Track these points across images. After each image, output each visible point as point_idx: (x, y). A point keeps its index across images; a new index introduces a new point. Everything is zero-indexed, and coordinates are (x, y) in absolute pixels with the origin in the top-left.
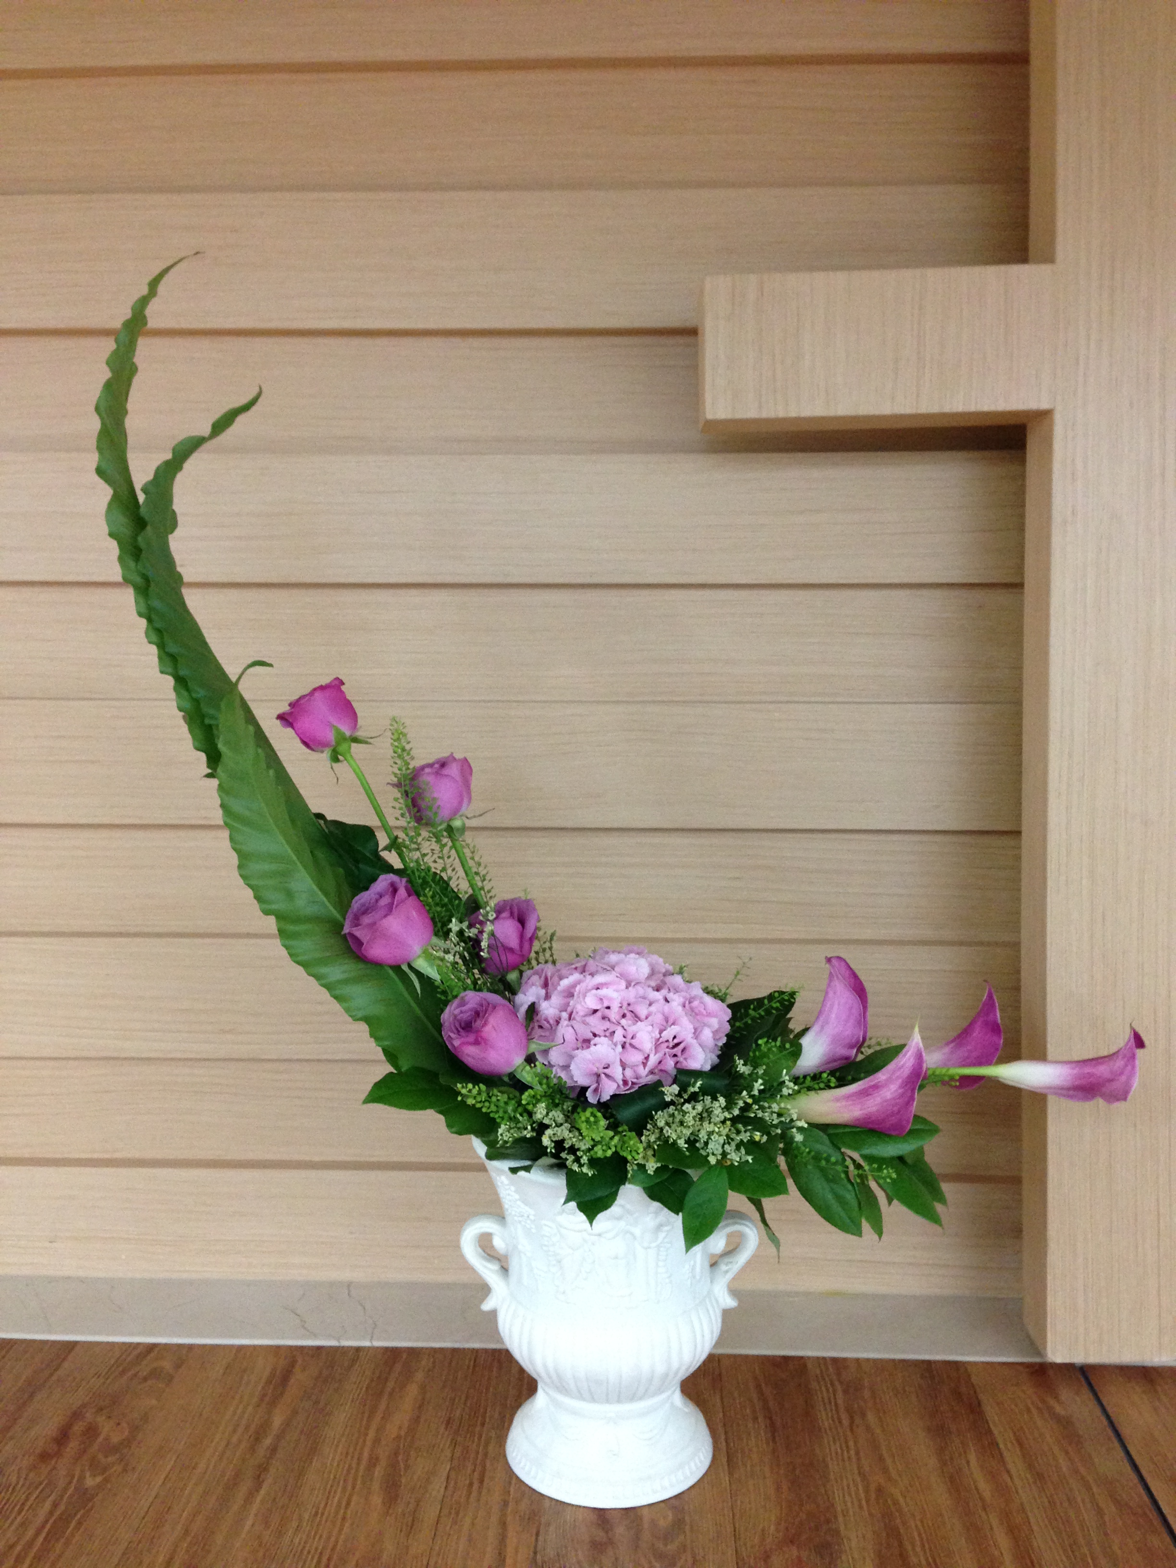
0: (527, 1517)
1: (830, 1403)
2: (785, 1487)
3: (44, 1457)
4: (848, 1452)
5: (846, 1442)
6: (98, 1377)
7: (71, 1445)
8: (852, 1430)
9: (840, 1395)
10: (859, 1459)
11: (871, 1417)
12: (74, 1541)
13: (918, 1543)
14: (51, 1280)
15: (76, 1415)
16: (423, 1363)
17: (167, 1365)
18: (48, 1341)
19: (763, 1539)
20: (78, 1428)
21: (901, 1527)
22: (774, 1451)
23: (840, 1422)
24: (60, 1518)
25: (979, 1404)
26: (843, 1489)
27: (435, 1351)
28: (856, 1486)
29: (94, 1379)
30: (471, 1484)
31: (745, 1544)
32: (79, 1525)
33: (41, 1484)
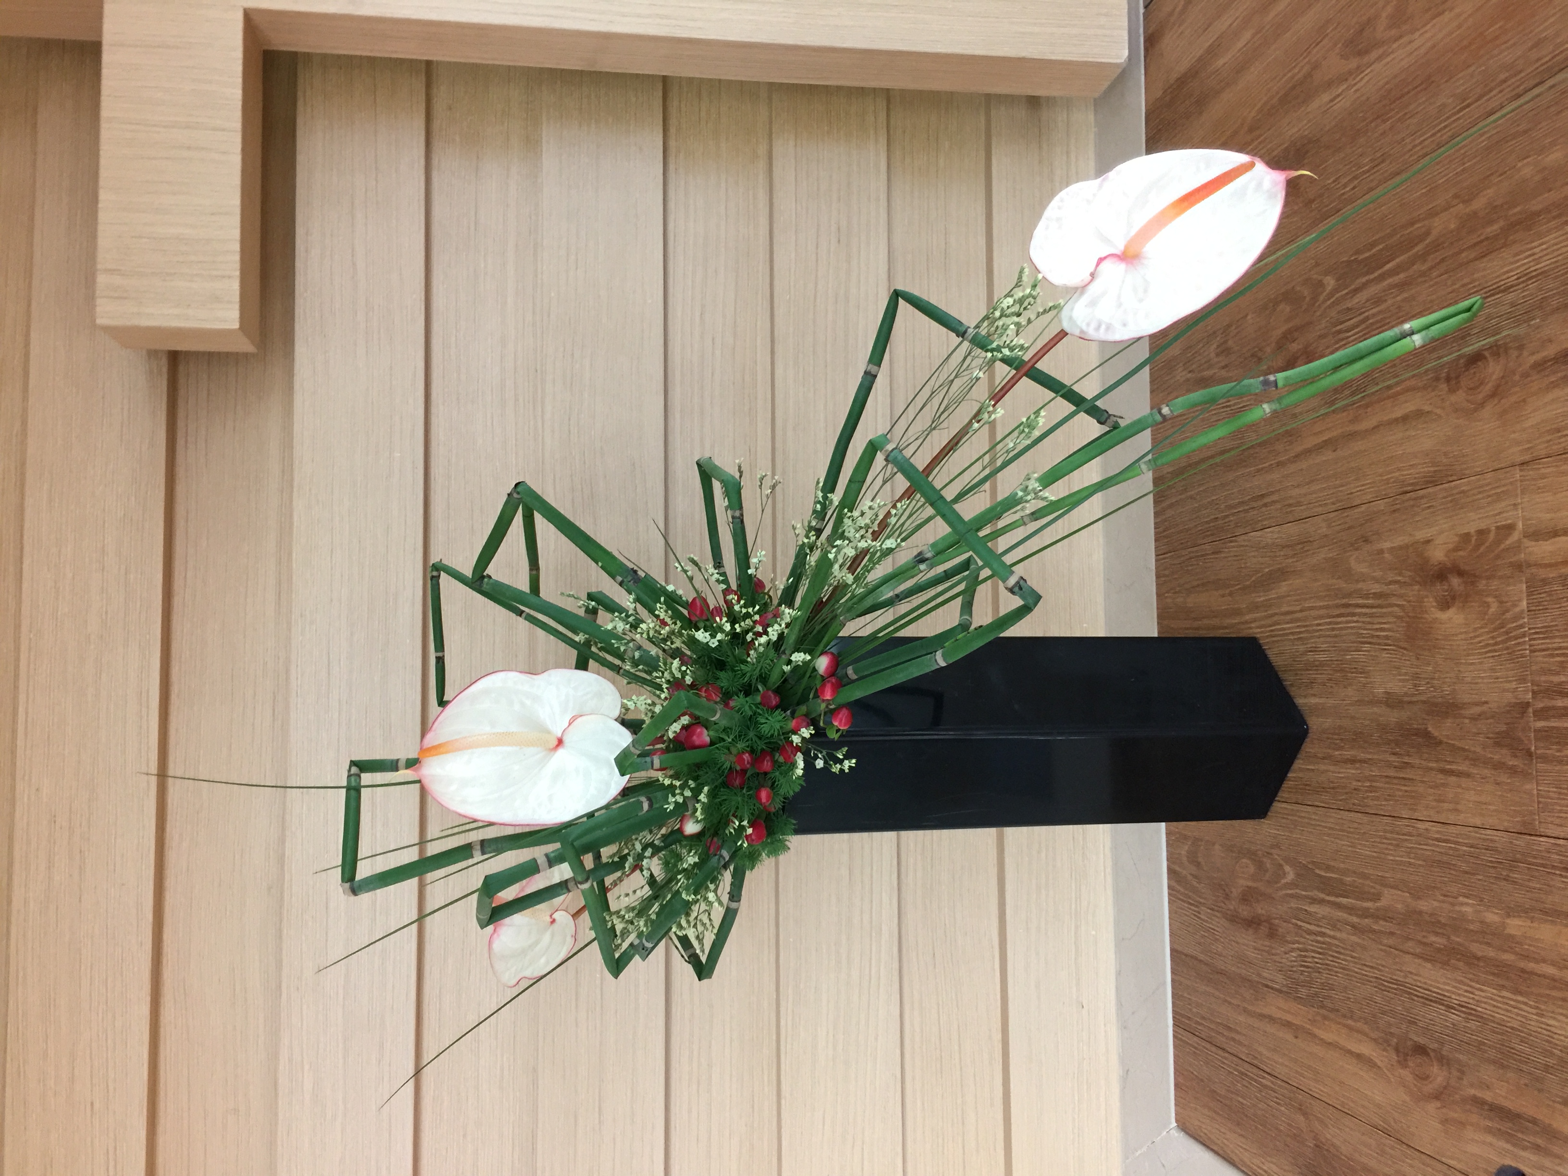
0: (1290, 438)
3: (1272, 934)
6: (1199, 913)
7: (1260, 911)
12: (1342, 866)
13: (1290, 75)
14: (1120, 1004)
15: (1234, 919)
16: (1169, 600)
17: (1184, 850)
18: (1173, 981)
19: (1294, 213)
20: (1245, 912)
21: (1279, 95)
24: (1322, 891)
25: (1178, 79)
27: (1159, 595)
29: (1202, 917)
30: (1265, 505)
31: (1300, 227)
32: (1328, 868)
33: (1297, 925)
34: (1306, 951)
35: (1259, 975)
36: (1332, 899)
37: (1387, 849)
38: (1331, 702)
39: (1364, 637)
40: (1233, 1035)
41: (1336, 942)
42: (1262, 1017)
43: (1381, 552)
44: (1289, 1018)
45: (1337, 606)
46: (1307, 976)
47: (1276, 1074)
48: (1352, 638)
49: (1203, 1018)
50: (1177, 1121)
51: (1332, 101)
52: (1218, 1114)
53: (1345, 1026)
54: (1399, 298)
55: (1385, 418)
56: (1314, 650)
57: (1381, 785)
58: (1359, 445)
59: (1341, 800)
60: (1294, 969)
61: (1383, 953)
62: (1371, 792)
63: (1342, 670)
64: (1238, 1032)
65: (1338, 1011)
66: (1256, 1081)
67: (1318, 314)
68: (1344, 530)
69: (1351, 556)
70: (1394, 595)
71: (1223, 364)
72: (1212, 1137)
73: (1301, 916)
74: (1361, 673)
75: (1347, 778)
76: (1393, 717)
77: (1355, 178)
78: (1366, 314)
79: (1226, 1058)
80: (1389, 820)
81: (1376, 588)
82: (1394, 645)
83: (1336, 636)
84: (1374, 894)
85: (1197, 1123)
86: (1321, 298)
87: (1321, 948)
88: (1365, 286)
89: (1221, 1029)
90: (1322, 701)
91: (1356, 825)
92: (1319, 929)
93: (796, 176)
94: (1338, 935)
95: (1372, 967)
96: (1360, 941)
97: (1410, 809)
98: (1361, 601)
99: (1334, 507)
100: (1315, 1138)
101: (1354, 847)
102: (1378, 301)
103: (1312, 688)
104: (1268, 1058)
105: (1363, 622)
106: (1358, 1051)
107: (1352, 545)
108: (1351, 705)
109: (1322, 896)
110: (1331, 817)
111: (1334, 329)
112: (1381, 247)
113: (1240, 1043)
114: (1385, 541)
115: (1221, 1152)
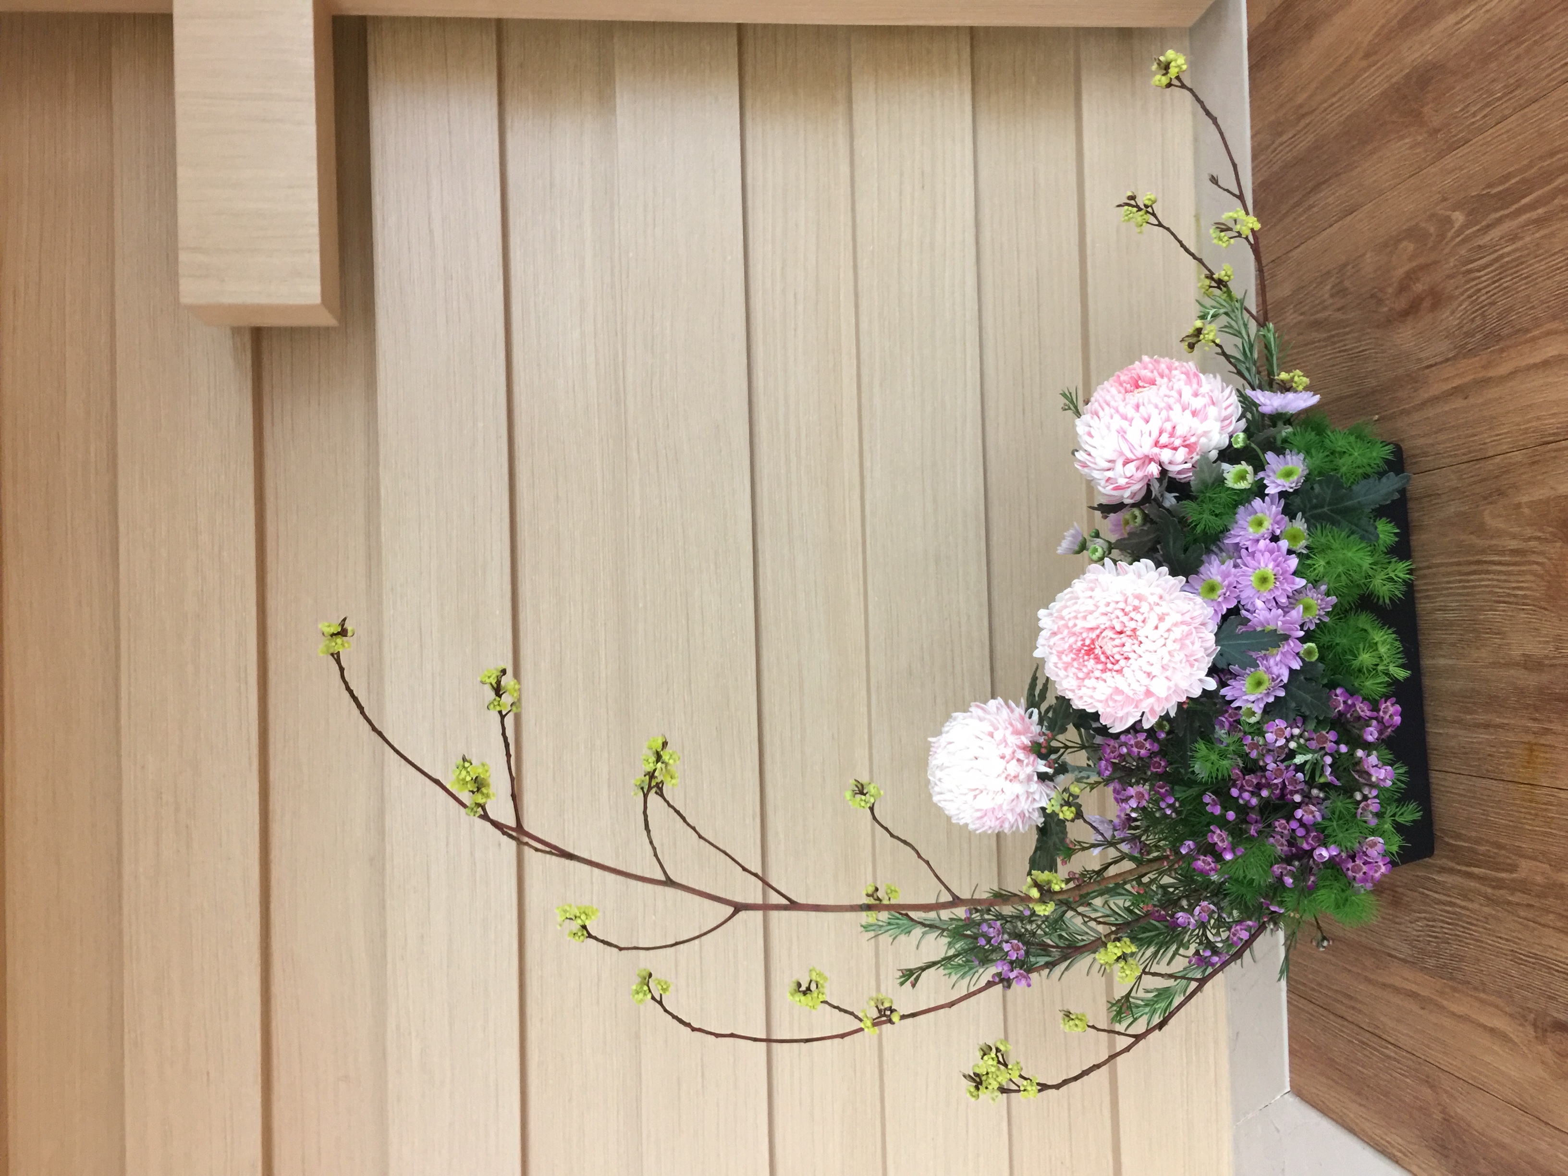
1: (1290, 144)
2: (1369, 147)
4: (1333, 104)
5: (1326, 110)
8: (1315, 110)
9: (1285, 138)
10: (1339, 91)
11: (1301, 98)
19: (1418, 144)
22: (1338, 175)
23: (1309, 123)
25: (1284, 3)
26: (1369, 90)
28: (1364, 80)
31: (1424, 159)
32: (1459, 836)
33: (1423, 894)
34: (1434, 921)
35: (1381, 944)
36: (1464, 868)
37: (1525, 818)
38: (1462, 663)
39: (1499, 596)
40: (1352, 1003)
41: (1468, 913)
42: (1384, 986)
43: (1518, 506)
44: (1414, 988)
45: (1469, 563)
46: (1436, 947)
47: (1400, 1045)
48: (1486, 597)
49: (1320, 985)
50: (1291, 1087)
51: (1457, 23)
52: (1337, 1083)
53: (1476, 998)
54: (1537, 235)
55: (1524, 364)
56: (1443, 609)
57: (1516, 751)
58: (1492, 393)
59: (1472, 766)
60: (1421, 939)
61: (1520, 926)
62: (1507, 758)
63: (1474, 630)
64: (1356, 1000)
65: (1469, 983)
66: (1378, 1051)
67: (1445, 252)
68: (1475, 483)
69: (1485, 509)
70: (1534, 552)
71: (1339, 305)
72: (1331, 1106)
73: (1429, 884)
74: (1496, 634)
75: (1480, 743)
76: (1531, 680)
77: (1487, 105)
78: (1501, 252)
79: (1343, 1026)
80: (1527, 788)
81: (1514, 544)
82: (1534, 605)
83: (1468, 594)
84: (1509, 865)
85: (1314, 1091)
86: (1450, 234)
87: (1451, 919)
88: (1499, 221)
89: (1340, 997)
90: (1450, 662)
91: (1490, 793)
92: (1449, 899)
93: (877, 121)
94: (1470, 905)
95: (1507, 940)
96: (1494, 912)
97: (1552, 777)
98: (1496, 558)
99: (1465, 458)
100: (1443, 1112)
101: (1487, 815)
102: (1514, 238)
103: (1441, 648)
104: (1393, 1029)
105: (1498, 580)
106: (1492, 1026)
107: (1485, 498)
108: (1482, 667)
109: (1451, 864)
110: (1462, 783)
111: (1464, 268)
112: (1517, 179)
113: (1360, 1011)
114: (1524, 495)
115: (1340, 1121)
